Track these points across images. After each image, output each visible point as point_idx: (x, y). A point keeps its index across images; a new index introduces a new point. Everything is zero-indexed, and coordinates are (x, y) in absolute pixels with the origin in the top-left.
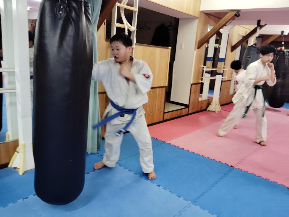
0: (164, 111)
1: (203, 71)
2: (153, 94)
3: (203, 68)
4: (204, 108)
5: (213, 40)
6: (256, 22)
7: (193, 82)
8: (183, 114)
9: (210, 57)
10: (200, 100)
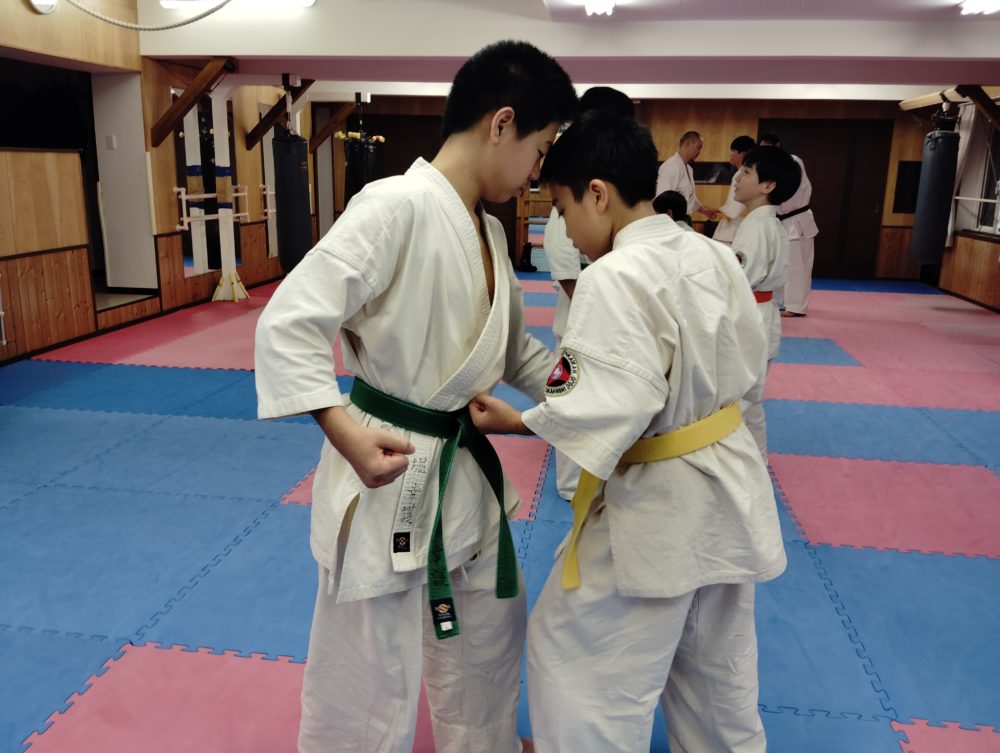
0: (95, 307)
1: (180, 201)
2: (57, 266)
3: (179, 193)
4: (203, 295)
5: (191, 120)
7: (157, 230)
8: (148, 313)
9: (194, 164)
10: (187, 275)
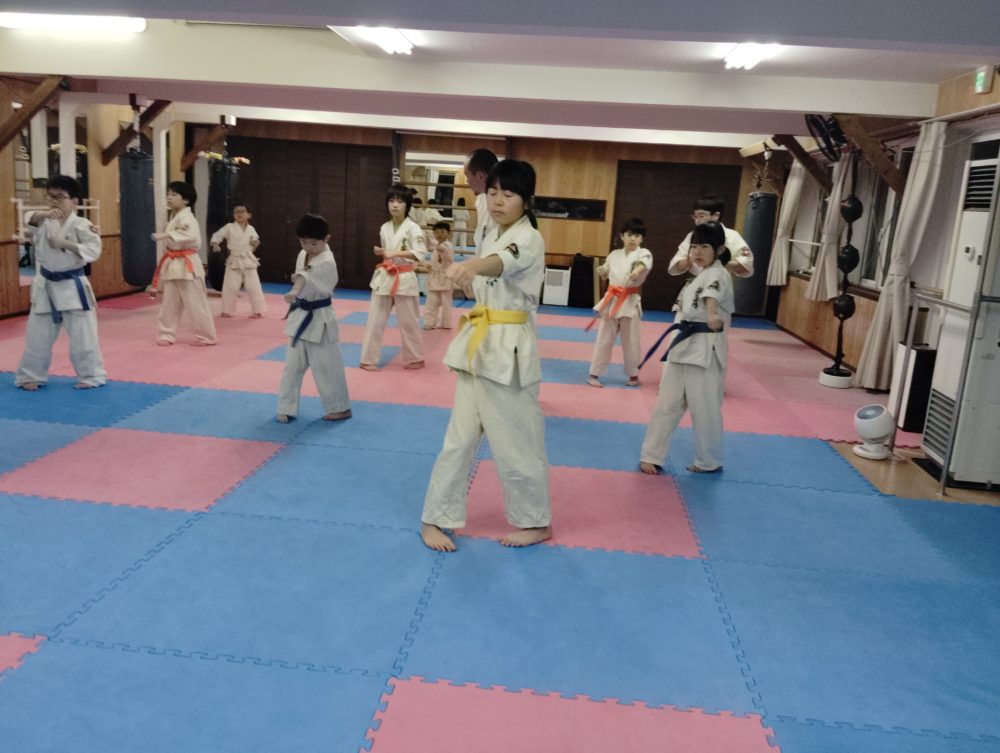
1: (16, 211)
3: (16, 204)
6: (127, 98)
9: (41, 176)
10: (22, 284)
